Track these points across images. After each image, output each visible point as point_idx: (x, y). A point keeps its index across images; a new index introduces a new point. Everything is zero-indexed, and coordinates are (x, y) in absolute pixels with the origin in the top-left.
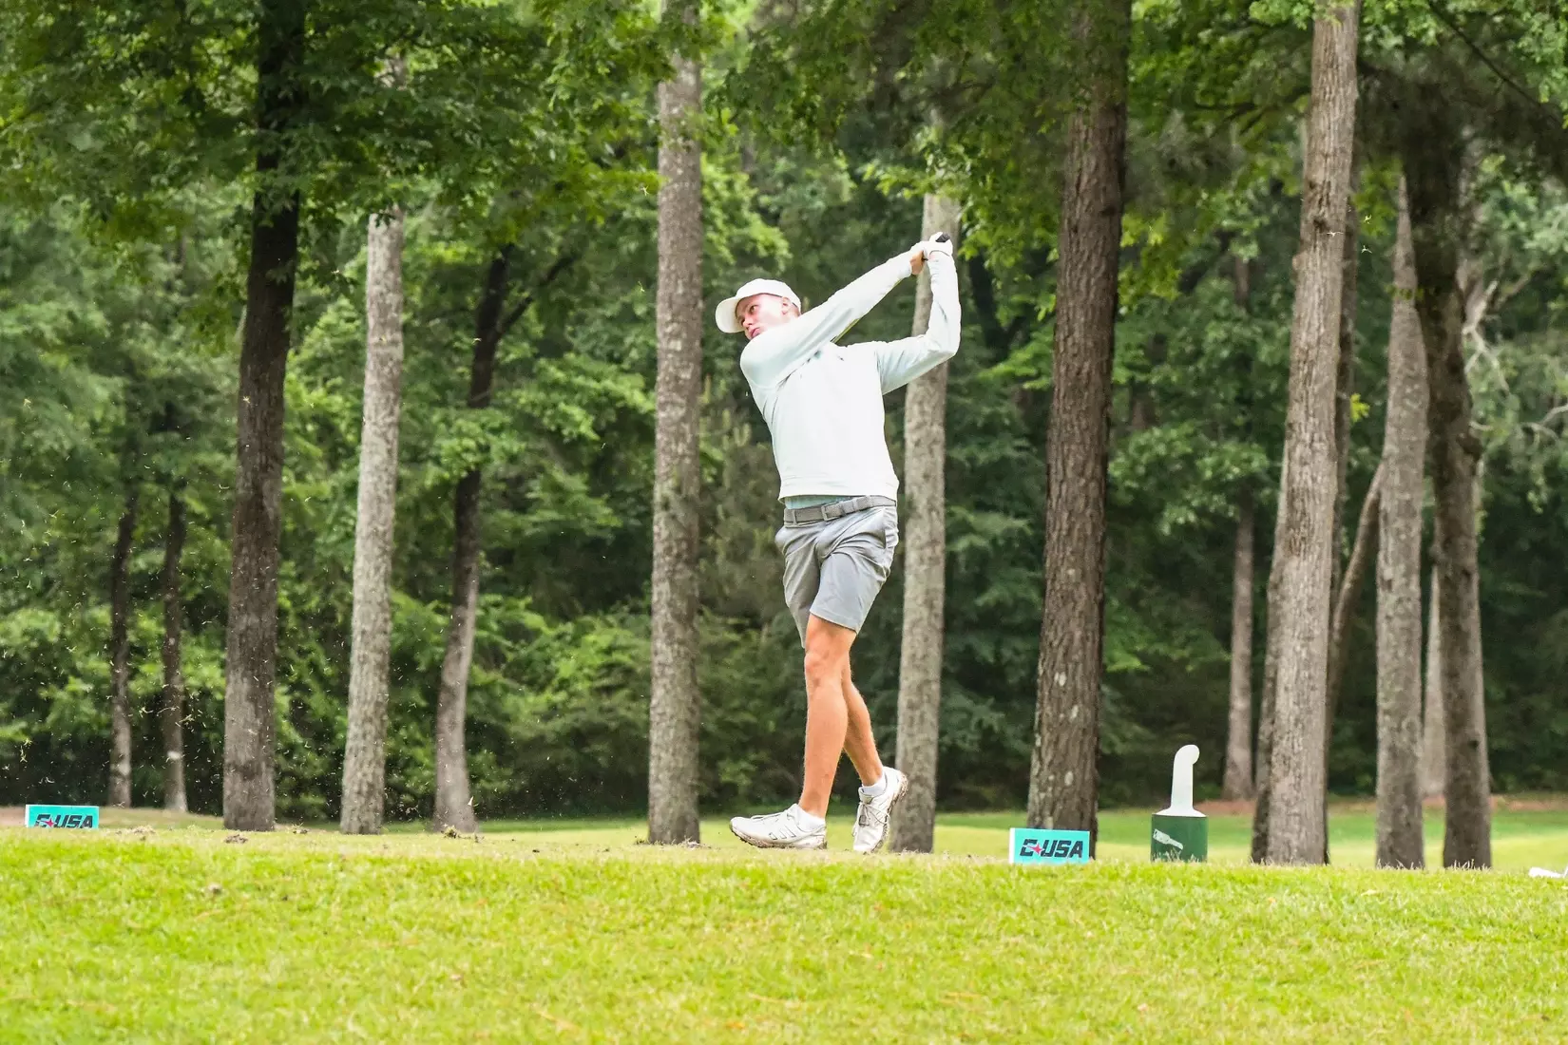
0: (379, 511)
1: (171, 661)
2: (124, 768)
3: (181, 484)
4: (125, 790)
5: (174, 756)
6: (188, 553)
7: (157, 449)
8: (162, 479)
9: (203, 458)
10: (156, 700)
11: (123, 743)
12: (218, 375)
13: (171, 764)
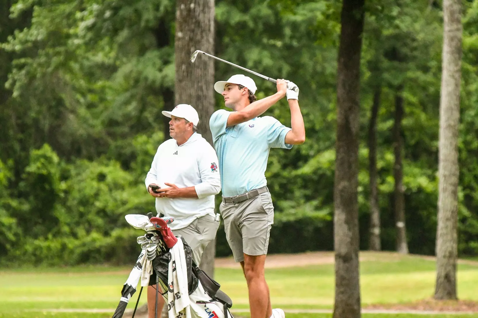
0: (452, 114)
1: (398, 177)
2: (377, 231)
3: (400, 88)
4: (377, 242)
5: (401, 225)
6: (406, 122)
7: (388, 70)
8: (390, 86)
9: (410, 74)
10: (392, 196)
11: (376, 218)
12: (418, 33)
13: (399, 229)
